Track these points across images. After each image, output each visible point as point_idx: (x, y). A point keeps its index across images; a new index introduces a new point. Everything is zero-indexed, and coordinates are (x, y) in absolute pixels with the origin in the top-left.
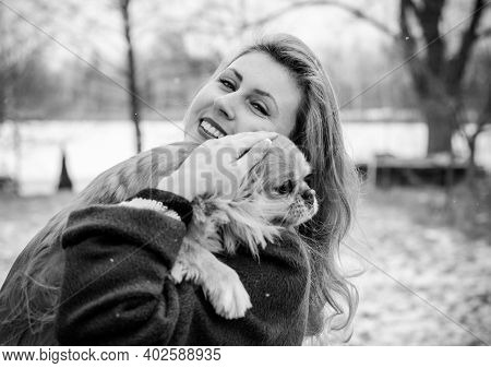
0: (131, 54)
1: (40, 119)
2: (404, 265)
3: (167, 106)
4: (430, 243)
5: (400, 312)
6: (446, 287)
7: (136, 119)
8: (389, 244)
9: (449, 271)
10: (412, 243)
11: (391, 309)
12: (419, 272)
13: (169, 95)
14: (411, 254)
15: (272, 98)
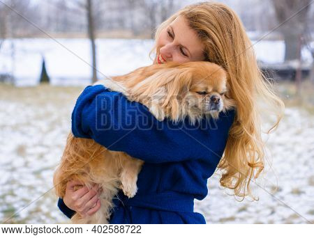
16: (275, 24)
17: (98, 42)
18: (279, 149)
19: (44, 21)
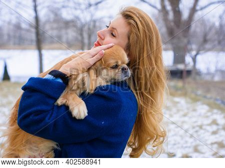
4: (176, 103)
6: (183, 122)
7: (39, 49)
9: (185, 115)
12: (171, 116)
19: (6, 37)
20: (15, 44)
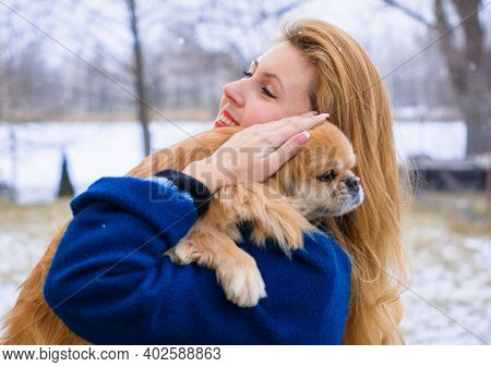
0: (137, 48)
1: (37, 120)
2: (442, 278)
3: (178, 105)
4: (470, 253)
5: (437, 328)
7: (144, 120)
8: (424, 255)
10: (449, 252)
11: (427, 326)
12: (458, 285)
13: (179, 93)
14: (449, 266)
15: (278, 79)
16: (450, 92)
17: (154, 127)
18: (459, 312)
19: (67, 95)
20: (90, 109)
